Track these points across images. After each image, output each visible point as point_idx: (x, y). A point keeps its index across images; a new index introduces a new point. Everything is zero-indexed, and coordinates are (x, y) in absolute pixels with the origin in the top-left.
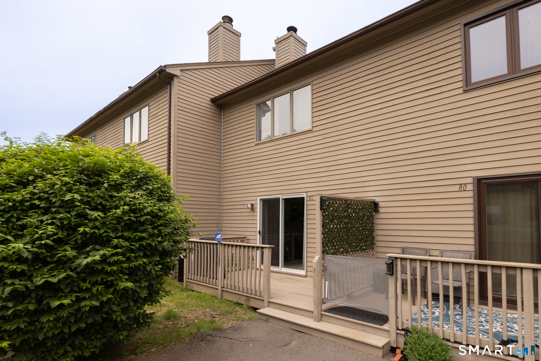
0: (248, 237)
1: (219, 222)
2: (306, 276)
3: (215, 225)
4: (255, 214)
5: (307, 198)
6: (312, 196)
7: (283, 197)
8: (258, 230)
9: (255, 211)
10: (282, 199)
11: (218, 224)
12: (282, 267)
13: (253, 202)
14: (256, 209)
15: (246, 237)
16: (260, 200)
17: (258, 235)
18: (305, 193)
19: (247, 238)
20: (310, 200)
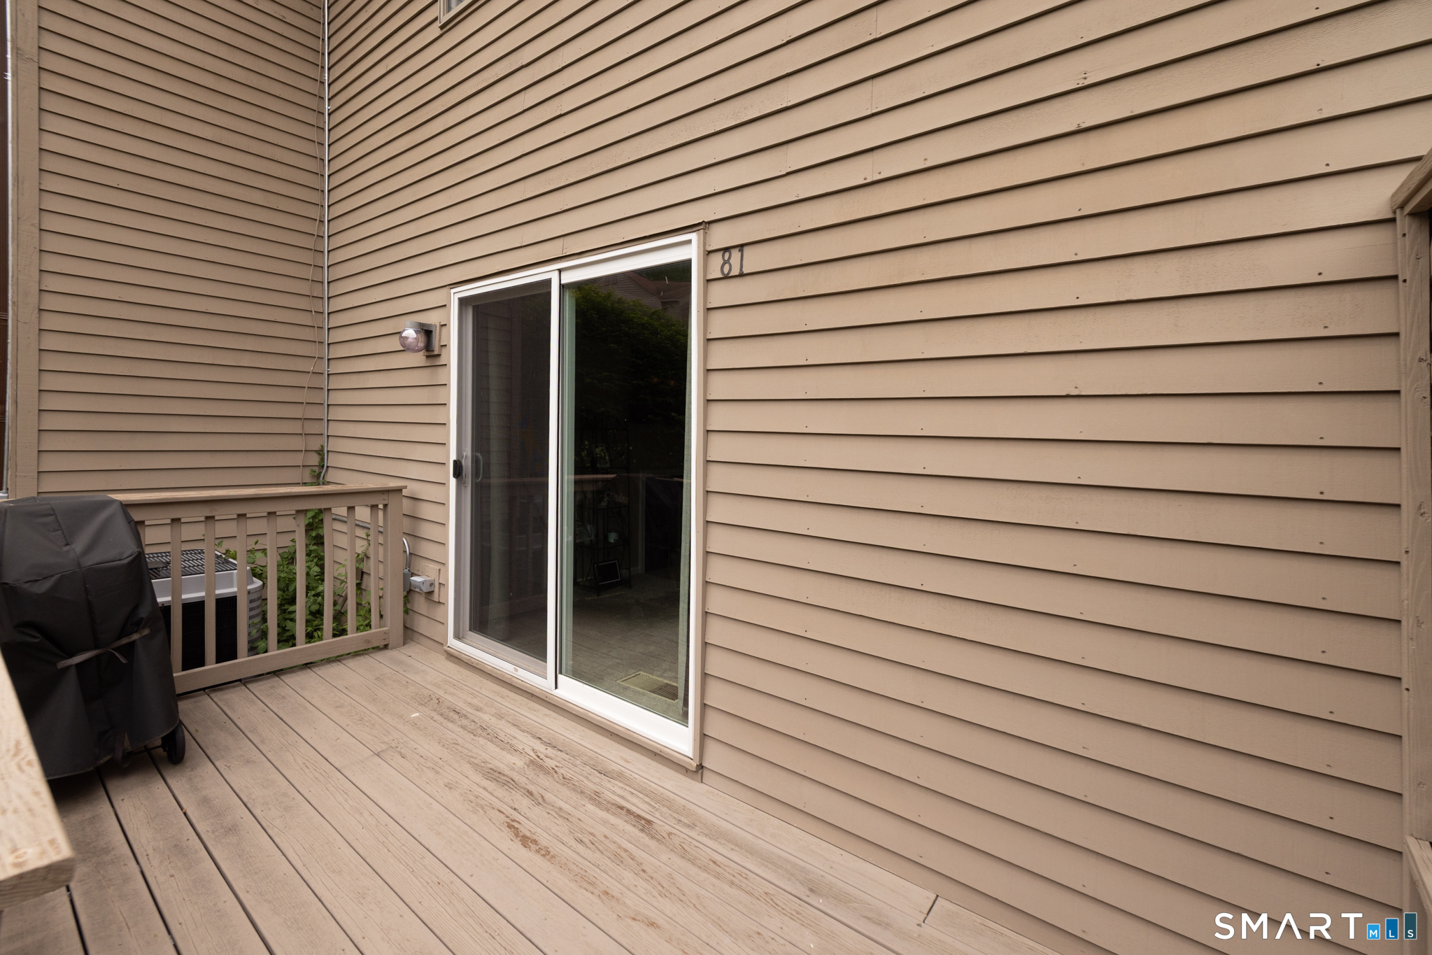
0: (412, 488)
1: (313, 412)
2: (701, 767)
3: (295, 427)
4: (439, 377)
5: (705, 267)
6: (741, 247)
7: (569, 278)
8: (453, 457)
9: (442, 361)
10: (563, 287)
11: (307, 424)
12: (559, 670)
13: (431, 319)
14: (444, 351)
15: (399, 490)
16: (462, 302)
17: (453, 482)
18: (693, 236)
19: (405, 492)
20: (726, 277)
